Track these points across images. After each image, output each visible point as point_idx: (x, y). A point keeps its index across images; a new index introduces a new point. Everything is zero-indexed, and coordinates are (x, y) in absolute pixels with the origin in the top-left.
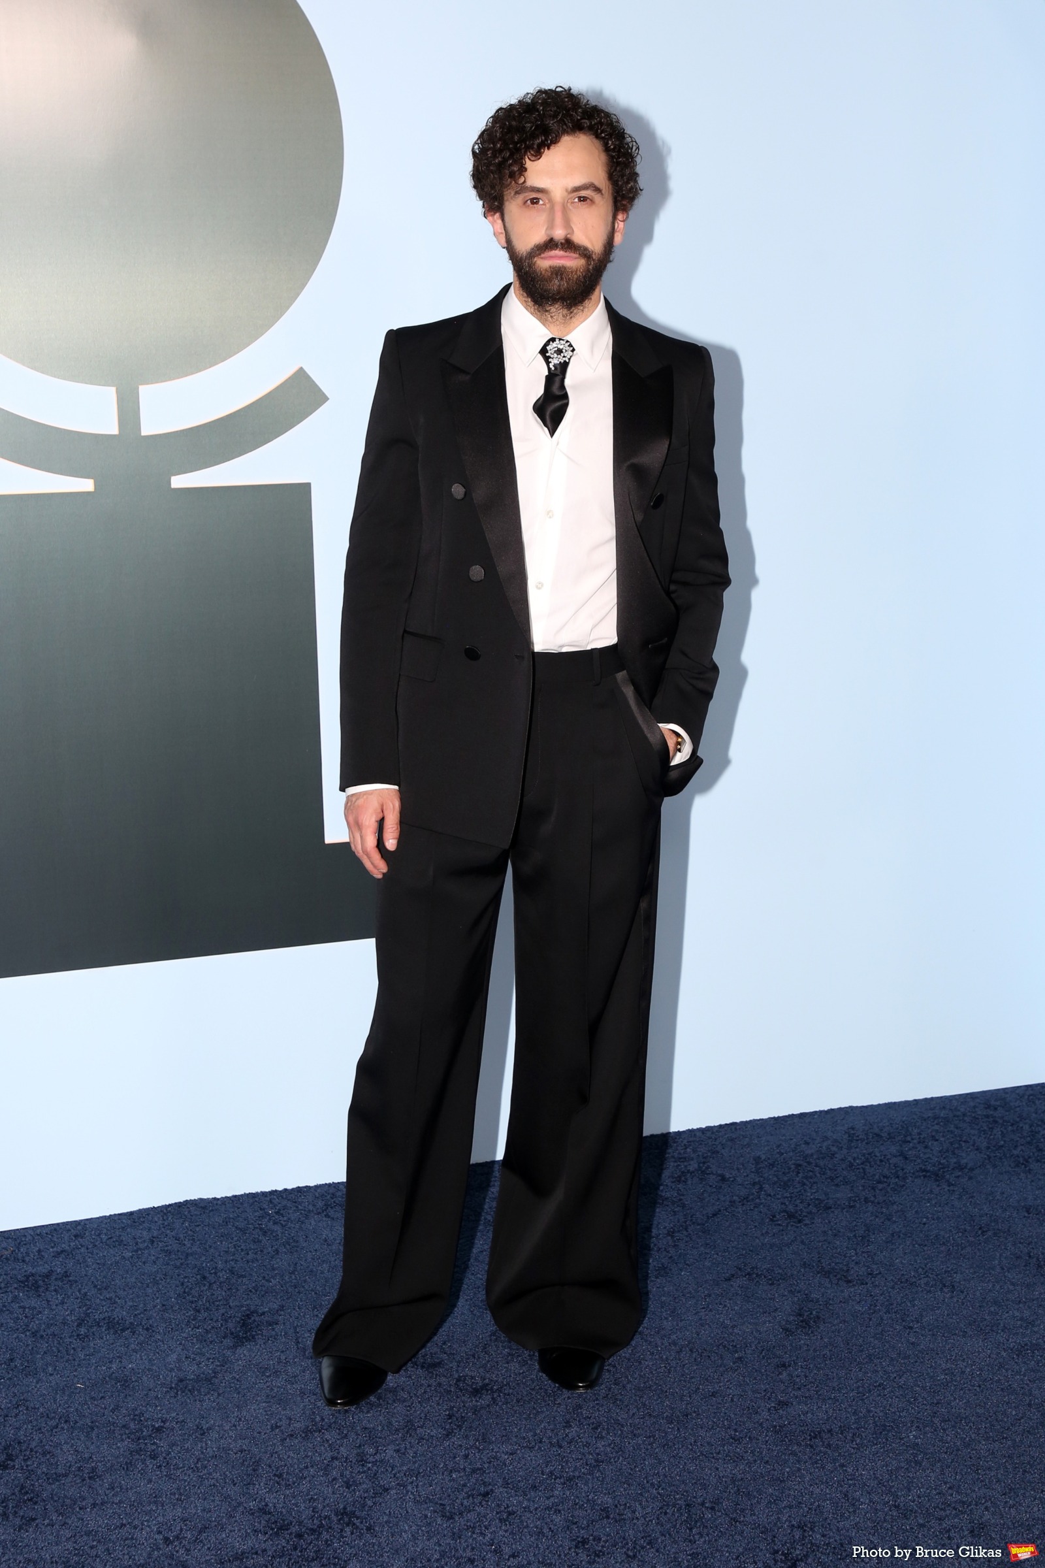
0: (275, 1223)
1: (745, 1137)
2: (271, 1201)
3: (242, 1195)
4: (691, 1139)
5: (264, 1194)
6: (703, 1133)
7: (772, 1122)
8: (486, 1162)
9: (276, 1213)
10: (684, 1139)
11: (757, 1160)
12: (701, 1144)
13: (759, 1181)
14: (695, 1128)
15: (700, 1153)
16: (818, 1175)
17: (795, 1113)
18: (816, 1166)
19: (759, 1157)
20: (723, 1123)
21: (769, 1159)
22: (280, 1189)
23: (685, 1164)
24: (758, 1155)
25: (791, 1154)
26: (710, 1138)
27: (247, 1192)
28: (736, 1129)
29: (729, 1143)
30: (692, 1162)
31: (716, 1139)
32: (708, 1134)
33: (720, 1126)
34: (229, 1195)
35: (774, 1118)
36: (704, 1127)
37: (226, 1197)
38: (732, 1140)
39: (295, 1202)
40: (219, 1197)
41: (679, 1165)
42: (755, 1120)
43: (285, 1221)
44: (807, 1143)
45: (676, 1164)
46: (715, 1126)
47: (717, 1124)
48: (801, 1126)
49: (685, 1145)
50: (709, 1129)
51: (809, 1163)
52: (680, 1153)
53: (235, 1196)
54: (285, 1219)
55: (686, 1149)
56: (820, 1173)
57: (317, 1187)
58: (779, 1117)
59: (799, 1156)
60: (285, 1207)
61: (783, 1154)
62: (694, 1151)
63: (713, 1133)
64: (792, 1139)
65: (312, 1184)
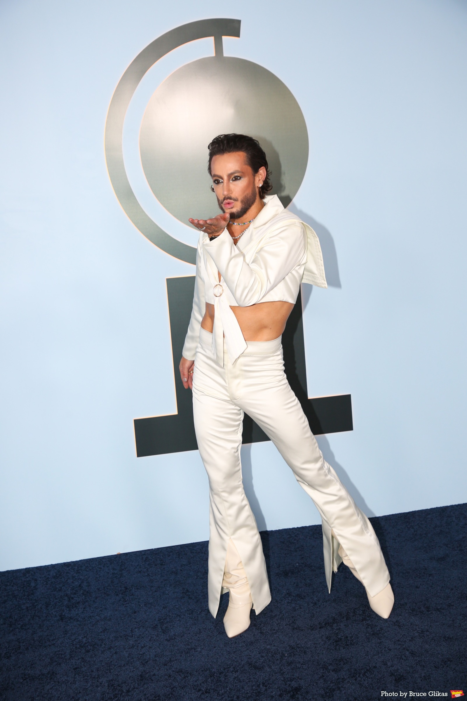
0: (295, 540)
2: (293, 532)
3: (282, 530)
5: (290, 529)
6: (457, 507)
9: (295, 536)
14: (453, 505)
15: (456, 514)
22: (296, 527)
23: (451, 518)
26: (460, 509)
27: (284, 528)
30: (453, 518)
32: (459, 507)
34: (277, 529)
36: (457, 504)
37: (276, 530)
39: (302, 532)
40: (273, 530)
43: (298, 539)
50: (459, 505)
53: (279, 530)
54: (298, 538)
57: (310, 526)
60: (298, 534)
62: (454, 513)
65: (308, 525)
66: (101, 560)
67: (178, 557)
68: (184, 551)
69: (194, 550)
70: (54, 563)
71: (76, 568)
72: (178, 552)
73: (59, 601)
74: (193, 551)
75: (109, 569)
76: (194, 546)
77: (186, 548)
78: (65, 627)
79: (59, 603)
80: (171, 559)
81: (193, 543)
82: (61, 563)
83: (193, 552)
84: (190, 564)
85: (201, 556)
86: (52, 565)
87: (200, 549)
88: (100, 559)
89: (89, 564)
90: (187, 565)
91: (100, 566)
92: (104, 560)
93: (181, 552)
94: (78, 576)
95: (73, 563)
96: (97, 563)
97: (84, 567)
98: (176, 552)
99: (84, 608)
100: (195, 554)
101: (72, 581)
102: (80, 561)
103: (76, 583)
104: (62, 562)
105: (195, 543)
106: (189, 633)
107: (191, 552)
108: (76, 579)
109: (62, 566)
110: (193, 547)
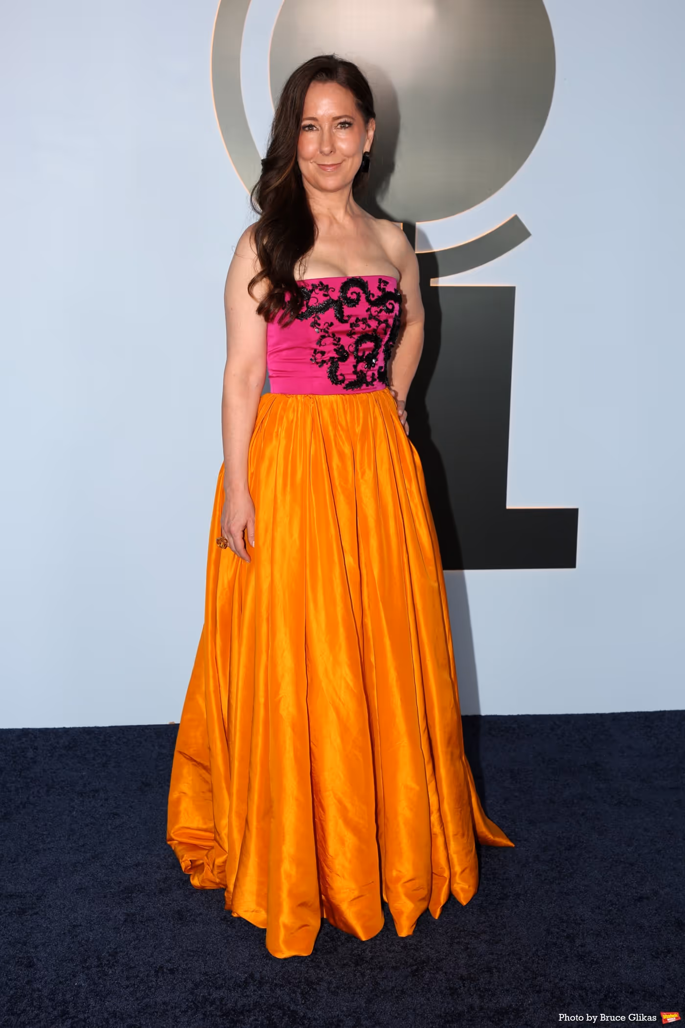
66: (143, 730)
70: (67, 726)
71: (102, 737)
73: (68, 784)
75: (153, 746)
78: (71, 824)
79: (67, 787)
82: (79, 728)
86: (64, 728)
88: (141, 728)
89: (123, 734)
91: (138, 739)
92: (147, 731)
94: (103, 750)
95: (98, 730)
96: (136, 735)
97: (115, 738)
99: (106, 800)
101: (92, 755)
102: (109, 727)
103: (99, 761)
104: (81, 726)
108: (99, 754)
109: (81, 732)
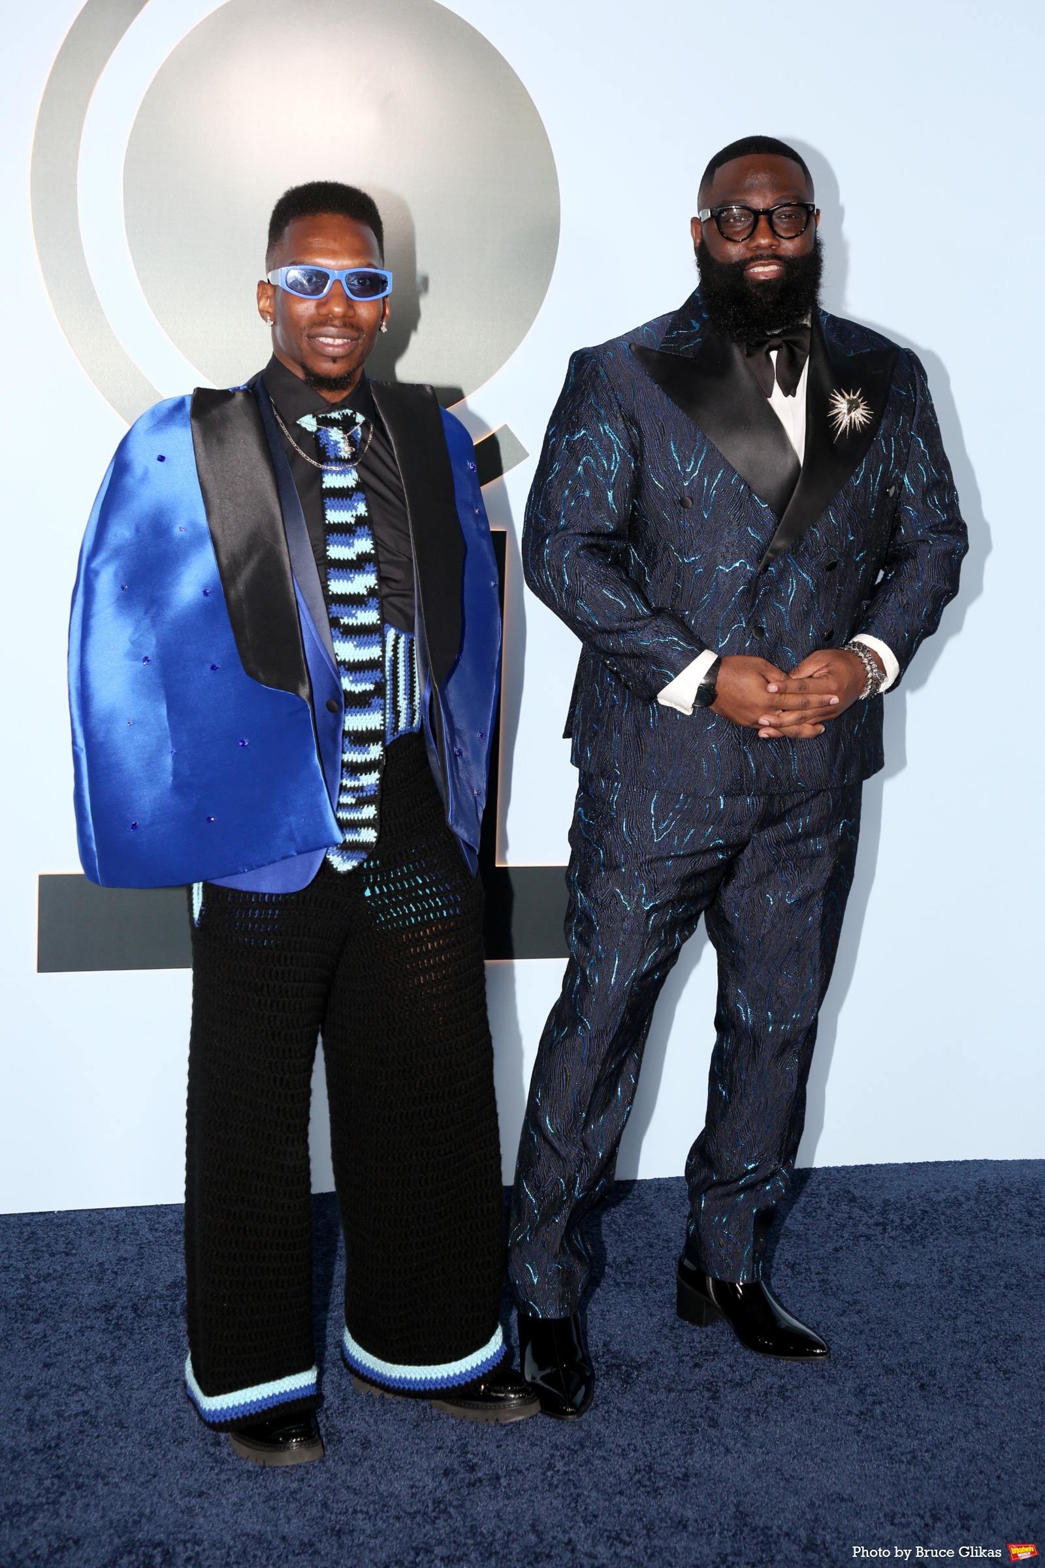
1: (877, 1179)
4: (826, 1177)
6: (838, 1172)
7: (906, 1168)
8: (627, 1181)
10: (819, 1176)
11: (886, 1202)
12: (834, 1182)
13: (883, 1222)
14: (831, 1166)
15: (832, 1191)
16: (943, 1223)
17: (930, 1161)
18: (943, 1213)
19: (889, 1201)
20: (859, 1164)
21: (897, 1202)
23: (817, 1200)
24: (887, 1197)
25: (919, 1200)
26: (844, 1177)
28: (870, 1171)
29: (862, 1184)
30: (823, 1199)
31: (849, 1179)
32: (843, 1173)
33: (856, 1167)
35: (909, 1164)
36: (840, 1166)
38: (865, 1181)
41: (810, 1201)
42: (890, 1164)
44: (937, 1191)
45: (807, 1200)
46: (850, 1167)
47: (853, 1164)
48: (934, 1174)
49: (819, 1182)
50: (845, 1168)
51: (936, 1211)
52: (813, 1190)
55: (819, 1185)
56: (945, 1221)
58: (913, 1163)
59: (927, 1203)
61: (912, 1199)
62: (827, 1188)
63: (847, 1173)
64: (922, 1186)
67: (114, 1239)
68: (133, 1224)
69: (159, 1223)
72: (117, 1226)
74: (156, 1226)
76: (162, 1212)
77: (139, 1217)
80: (95, 1241)
81: (162, 1205)
83: (156, 1230)
84: (142, 1258)
85: (172, 1241)
87: (175, 1223)
90: (133, 1261)
93: (125, 1225)
98: (113, 1224)
100: (160, 1234)
105: (166, 1205)
106: (98, 1437)
107: (151, 1229)
110: (158, 1217)
